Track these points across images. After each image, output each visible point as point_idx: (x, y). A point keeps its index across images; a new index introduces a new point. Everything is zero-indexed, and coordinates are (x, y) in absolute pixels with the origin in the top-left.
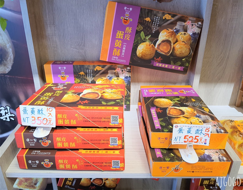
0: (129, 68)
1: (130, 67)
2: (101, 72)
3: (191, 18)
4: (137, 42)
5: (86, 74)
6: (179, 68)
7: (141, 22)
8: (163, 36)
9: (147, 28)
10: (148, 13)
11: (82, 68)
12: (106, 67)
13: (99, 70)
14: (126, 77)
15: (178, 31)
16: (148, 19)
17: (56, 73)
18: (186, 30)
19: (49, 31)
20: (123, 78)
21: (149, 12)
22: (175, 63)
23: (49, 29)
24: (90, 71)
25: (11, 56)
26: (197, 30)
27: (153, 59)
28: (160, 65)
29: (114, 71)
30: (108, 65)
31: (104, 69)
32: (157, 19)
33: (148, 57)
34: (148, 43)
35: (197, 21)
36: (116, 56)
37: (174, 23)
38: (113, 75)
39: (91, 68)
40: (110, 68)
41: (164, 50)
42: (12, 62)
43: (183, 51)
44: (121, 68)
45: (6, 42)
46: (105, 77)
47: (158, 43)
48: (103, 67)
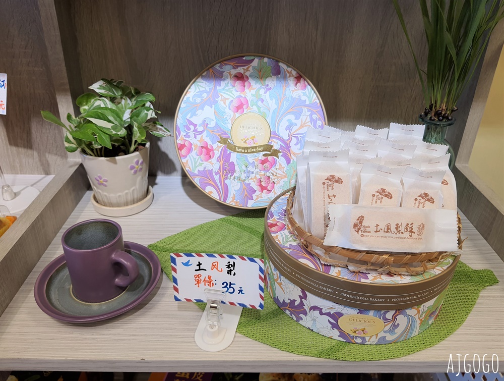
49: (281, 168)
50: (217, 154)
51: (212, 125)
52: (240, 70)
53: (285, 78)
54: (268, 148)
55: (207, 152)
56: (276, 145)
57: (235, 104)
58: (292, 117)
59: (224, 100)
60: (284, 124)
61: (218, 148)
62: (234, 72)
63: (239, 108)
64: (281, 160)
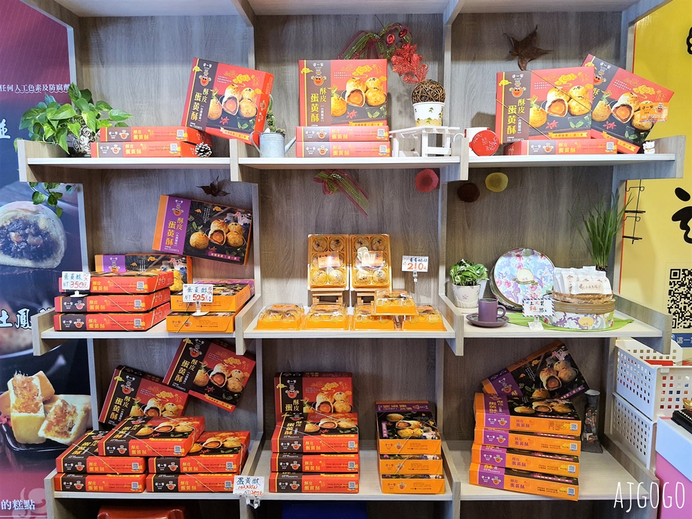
0: (184, 259)
1: (186, 257)
2: (154, 263)
3: (240, 210)
4: (190, 232)
5: (138, 265)
6: (235, 258)
7: (192, 213)
8: (214, 226)
9: (199, 220)
10: (198, 205)
11: (134, 258)
12: (160, 258)
13: (152, 260)
14: (182, 269)
15: (228, 222)
16: (199, 211)
17: (107, 264)
18: (236, 221)
19: (105, 222)
20: (179, 269)
21: (200, 205)
22: (230, 253)
23: (105, 221)
24: (143, 261)
25: (62, 248)
26: (247, 221)
27: (207, 249)
28: (215, 255)
29: (169, 262)
30: (162, 256)
31: (157, 260)
32: (207, 211)
33: (202, 247)
34: (200, 232)
35: (246, 212)
36: (169, 245)
37: (224, 215)
38: (168, 266)
39: (144, 258)
40: (164, 259)
41: (217, 239)
42: (62, 255)
43: (237, 241)
44: (176, 259)
45: (59, 233)
46: (159, 268)
47: (210, 233)
48: (157, 257)
49: (539, 290)
50: (512, 285)
51: (509, 274)
52: (518, 253)
53: (536, 255)
54: (533, 282)
55: (508, 284)
56: (536, 281)
57: (518, 265)
58: (541, 270)
59: (513, 264)
60: (538, 272)
61: (512, 283)
62: (516, 254)
63: (519, 267)
64: (539, 287)
